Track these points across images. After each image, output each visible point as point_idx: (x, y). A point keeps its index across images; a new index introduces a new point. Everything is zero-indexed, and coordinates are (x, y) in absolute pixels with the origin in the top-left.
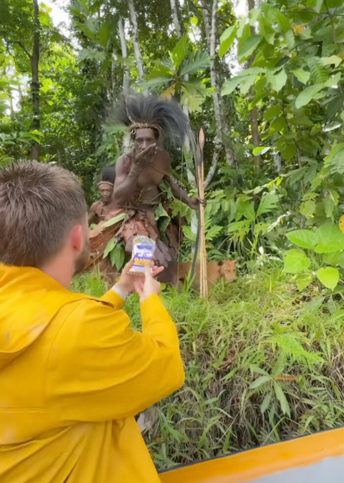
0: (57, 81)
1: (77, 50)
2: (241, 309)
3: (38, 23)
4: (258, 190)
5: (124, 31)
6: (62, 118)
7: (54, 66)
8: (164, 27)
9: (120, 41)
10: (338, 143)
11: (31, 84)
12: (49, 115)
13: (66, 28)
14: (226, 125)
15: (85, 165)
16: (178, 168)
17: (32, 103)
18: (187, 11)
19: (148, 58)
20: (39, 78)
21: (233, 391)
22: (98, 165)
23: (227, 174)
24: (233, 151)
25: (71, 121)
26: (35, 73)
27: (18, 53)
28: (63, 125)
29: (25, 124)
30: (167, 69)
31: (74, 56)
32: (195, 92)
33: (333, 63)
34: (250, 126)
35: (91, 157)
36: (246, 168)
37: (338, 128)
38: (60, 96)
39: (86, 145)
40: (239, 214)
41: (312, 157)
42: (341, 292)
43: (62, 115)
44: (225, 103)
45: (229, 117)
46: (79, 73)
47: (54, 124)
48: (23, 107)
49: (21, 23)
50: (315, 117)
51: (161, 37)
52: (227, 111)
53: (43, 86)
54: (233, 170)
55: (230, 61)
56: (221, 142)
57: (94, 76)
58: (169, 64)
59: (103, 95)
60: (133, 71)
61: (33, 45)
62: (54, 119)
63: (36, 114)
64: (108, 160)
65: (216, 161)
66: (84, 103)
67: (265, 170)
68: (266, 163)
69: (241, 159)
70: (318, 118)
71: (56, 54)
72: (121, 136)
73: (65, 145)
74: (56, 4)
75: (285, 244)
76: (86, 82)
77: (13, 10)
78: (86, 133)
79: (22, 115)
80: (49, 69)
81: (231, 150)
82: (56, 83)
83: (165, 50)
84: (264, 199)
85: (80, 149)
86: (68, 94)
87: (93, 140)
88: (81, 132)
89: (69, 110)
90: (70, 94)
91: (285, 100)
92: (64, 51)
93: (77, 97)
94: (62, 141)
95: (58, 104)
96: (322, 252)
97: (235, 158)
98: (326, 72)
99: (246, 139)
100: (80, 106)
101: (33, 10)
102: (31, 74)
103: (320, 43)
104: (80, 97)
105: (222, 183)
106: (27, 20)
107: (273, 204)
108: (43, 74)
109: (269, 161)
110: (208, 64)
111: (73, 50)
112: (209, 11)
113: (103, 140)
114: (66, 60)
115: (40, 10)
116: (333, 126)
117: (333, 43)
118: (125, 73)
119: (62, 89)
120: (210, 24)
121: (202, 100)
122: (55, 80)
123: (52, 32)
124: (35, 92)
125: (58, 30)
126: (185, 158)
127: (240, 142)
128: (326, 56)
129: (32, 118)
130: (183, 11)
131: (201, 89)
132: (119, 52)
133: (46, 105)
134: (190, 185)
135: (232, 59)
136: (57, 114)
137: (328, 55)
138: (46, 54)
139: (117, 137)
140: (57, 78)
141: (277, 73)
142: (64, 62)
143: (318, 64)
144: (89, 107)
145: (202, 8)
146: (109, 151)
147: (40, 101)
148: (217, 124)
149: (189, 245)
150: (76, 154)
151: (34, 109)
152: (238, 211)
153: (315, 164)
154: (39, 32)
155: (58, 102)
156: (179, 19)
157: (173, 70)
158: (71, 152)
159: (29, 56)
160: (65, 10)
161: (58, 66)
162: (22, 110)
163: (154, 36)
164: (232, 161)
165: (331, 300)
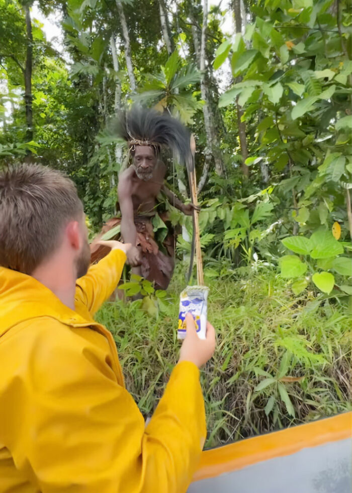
0: (49, 94)
1: (70, 64)
2: (241, 314)
3: (31, 37)
4: (251, 198)
5: (115, 46)
6: (55, 130)
7: (47, 80)
8: (153, 43)
9: (112, 55)
10: (331, 152)
11: (24, 97)
12: (43, 127)
13: (58, 42)
14: (216, 136)
15: (78, 176)
16: (169, 178)
17: (24, 115)
18: (176, 28)
19: (139, 71)
20: (32, 91)
21: (236, 393)
22: (91, 175)
23: (217, 184)
24: (222, 161)
25: (63, 133)
26: (28, 86)
27: (11, 67)
28: (55, 136)
29: (17, 135)
30: (160, 83)
31: (66, 70)
32: (186, 105)
33: (326, 76)
34: (238, 138)
35: (84, 168)
36: (235, 178)
37: (330, 139)
38: (52, 108)
39: (78, 156)
40: (234, 221)
41: (304, 167)
42: (337, 296)
43: (55, 127)
44: (214, 116)
45: (218, 129)
46: (71, 86)
47: (47, 136)
48: (15, 120)
49: (14, 38)
50: (306, 129)
51: (151, 52)
52: (216, 123)
53: (35, 98)
54: (222, 180)
55: (217, 75)
56: (212, 152)
57: (86, 90)
58: (161, 78)
59: (95, 108)
60: (124, 85)
61: (26, 59)
62: (47, 131)
63: (29, 126)
64: (100, 170)
65: (206, 171)
66: (77, 115)
67: (253, 180)
68: (254, 174)
69: (231, 169)
70: (308, 129)
71: (48, 68)
72: (113, 148)
73: (57, 156)
74: (48, 19)
75: (278, 251)
76: (79, 95)
77: (6, 25)
78: (78, 145)
79: (14, 127)
80: (41, 83)
81: (220, 161)
82: (49, 96)
83: (155, 64)
84: (259, 208)
85: (72, 160)
86: (60, 107)
87: (85, 151)
88: (73, 143)
89: (62, 122)
90: (63, 107)
91: (279, 112)
92: (57, 65)
93: (69, 109)
94: (55, 152)
95: (50, 116)
96: (317, 258)
97: (225, 169)
98: (320, 84)
99: (234, 150)
100: (72, 118)
101: (26, 25)
102: (24, 87)
103: (313, 58)
104: (72, 110)
105: (212, 192)
106: (20, 35)
107: (267, 212)
108: (36, 87)
109: (256, 171)
110: (198, 78)
111: (65, 64)
112: (198, 28)
113: (96, 151)
114: (58, 74)
115: (32, 26)
116: (324, 137)
117: (325, 57)
118: (117, 86)
119: (54, 102)
120: (200, 40)
121: (192, 112)
122: (47, 93)
123: (45, 46)
124: (28, 105)
125: (51, 45)
126: (176, 169)
127: (228, 153)
128: (319, 70)
129: (25, 130)
130: (173, 27)
131: (193, 102)
132: (111, 66)
133: (38, 118)
134: (181, 194)
135: (220, 74)
136: (50, 126)
137: (321, 68)
138: (38, 68)
139: (109, 148)
140: (49, 91)
141: (273, 85)
142: (56, 75)
143: (311, 78)
144: (81, 119)
145: (191, 24)
146: (102, 162)
147: (33, 113)
148: (208, 135)
149: (181, 253)
150: (69, 165)
151: (27, 122)
152: (233, 219)
153: (308, 173)
154: (32, 46)
155: (51, 114)
156: (169, 34)
157: (165, 83)
158: (63, 163)
159: (22, 69)
160: (58, 26)
161: (50, 80)
162: (15, 122)
163: (145, 51)
164: (221, 171)
165: (327, 304)
